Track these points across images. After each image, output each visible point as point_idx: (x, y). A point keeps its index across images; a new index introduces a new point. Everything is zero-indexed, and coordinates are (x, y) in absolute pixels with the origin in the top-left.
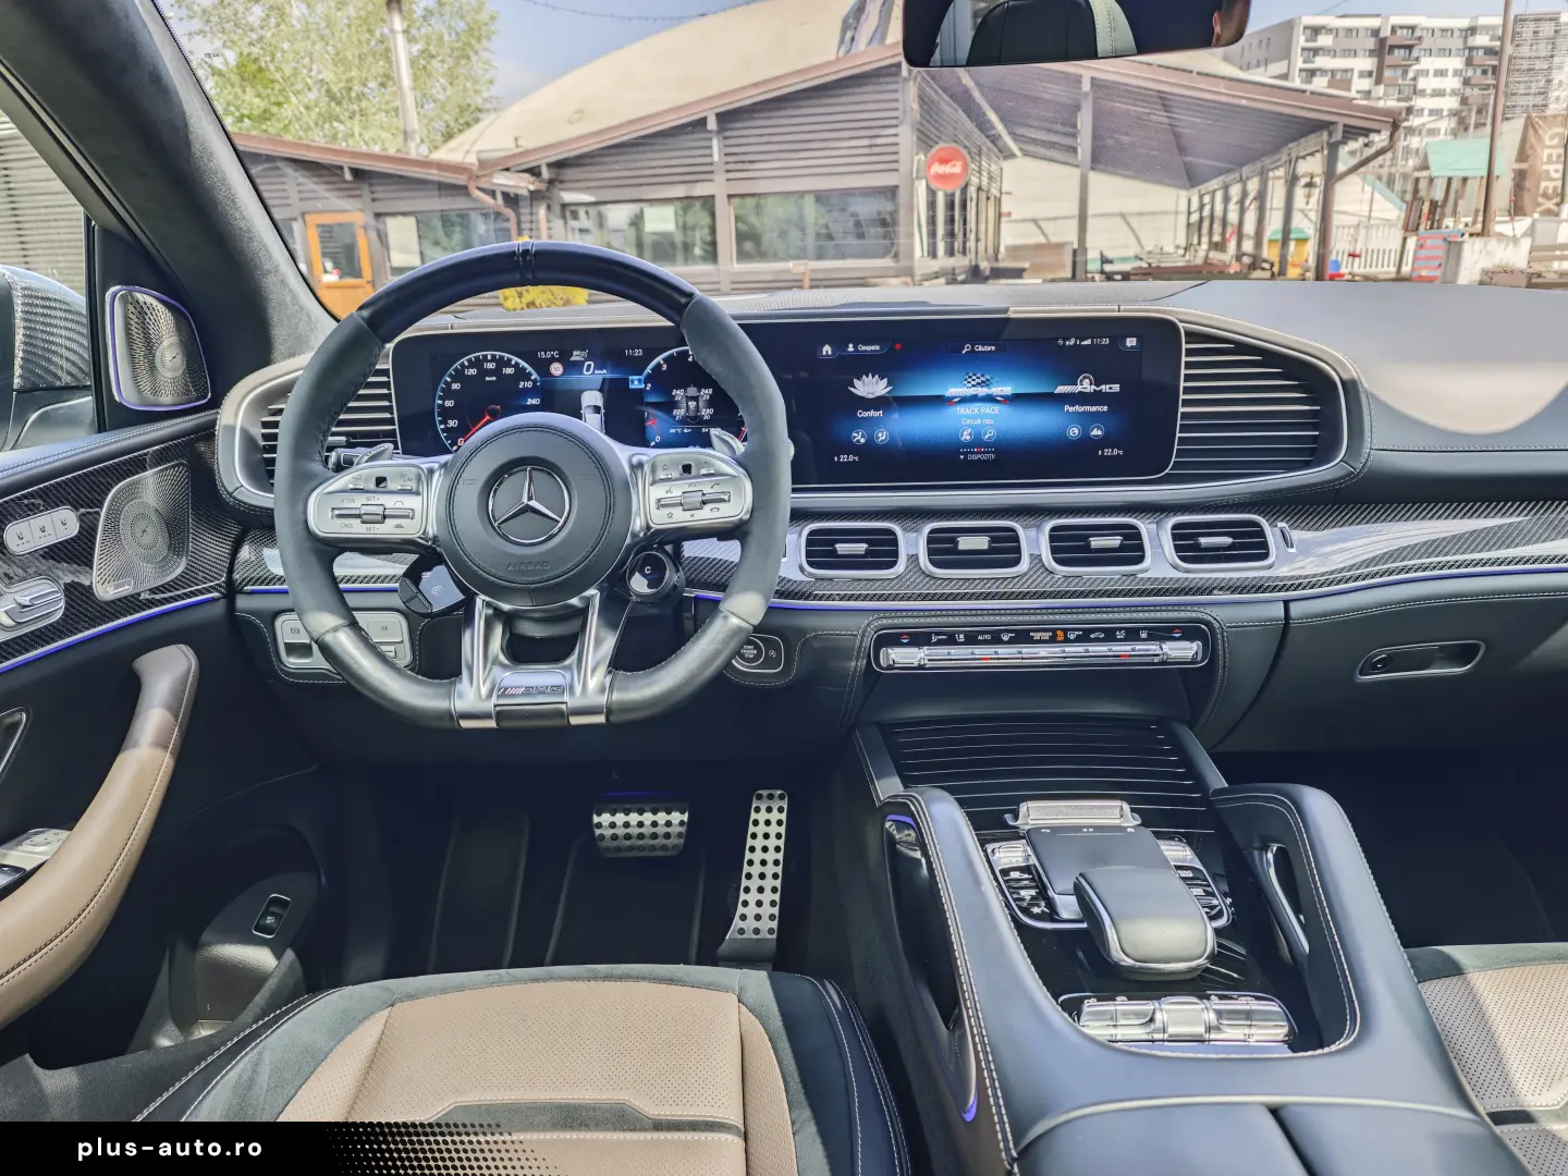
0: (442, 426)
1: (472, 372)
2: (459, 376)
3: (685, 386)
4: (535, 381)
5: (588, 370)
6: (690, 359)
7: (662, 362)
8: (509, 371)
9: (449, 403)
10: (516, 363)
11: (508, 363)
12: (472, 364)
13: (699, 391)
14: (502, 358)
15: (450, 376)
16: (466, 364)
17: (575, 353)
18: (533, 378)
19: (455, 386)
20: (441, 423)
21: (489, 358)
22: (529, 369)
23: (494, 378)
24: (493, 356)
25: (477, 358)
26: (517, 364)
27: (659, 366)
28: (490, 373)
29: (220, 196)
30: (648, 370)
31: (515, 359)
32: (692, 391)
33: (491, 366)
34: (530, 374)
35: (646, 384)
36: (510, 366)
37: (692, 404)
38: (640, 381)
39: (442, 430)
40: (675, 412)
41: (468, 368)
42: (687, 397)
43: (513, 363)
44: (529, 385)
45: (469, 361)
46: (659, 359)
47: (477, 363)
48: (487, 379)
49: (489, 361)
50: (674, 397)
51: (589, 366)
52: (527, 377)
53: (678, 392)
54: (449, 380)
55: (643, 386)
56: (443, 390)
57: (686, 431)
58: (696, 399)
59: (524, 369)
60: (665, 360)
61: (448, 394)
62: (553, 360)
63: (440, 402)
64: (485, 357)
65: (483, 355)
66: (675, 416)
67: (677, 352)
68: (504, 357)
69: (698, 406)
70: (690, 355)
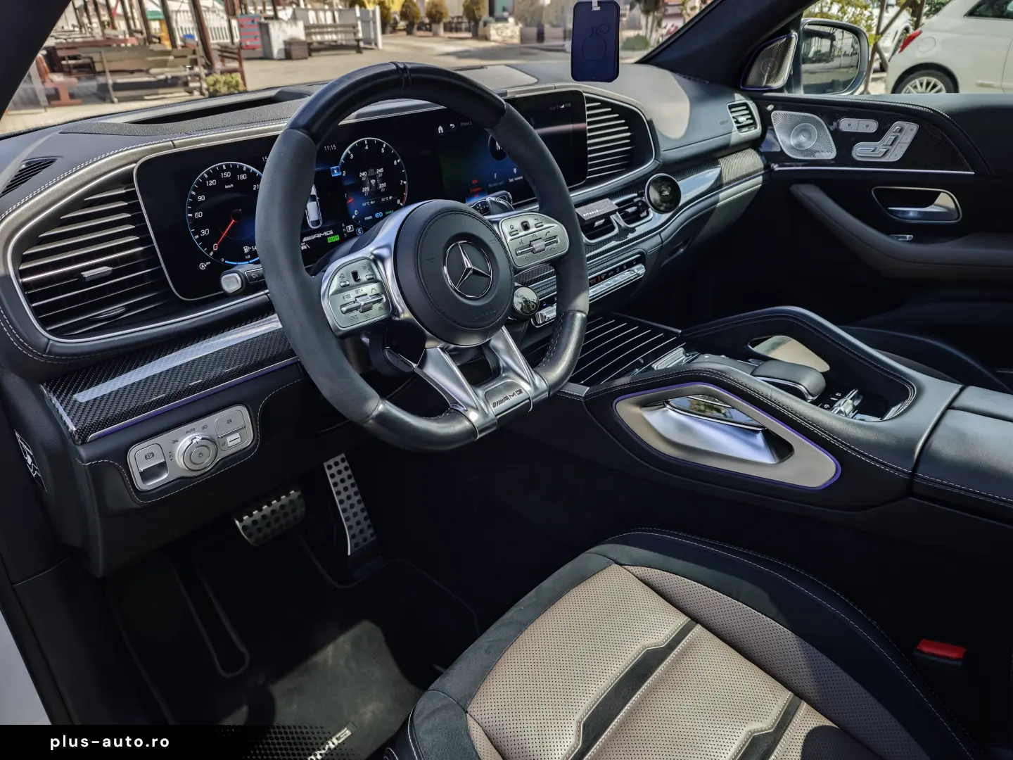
0: (197, 237)
1: (212, 183)
2: (202, 188)
3: (366, 169)
6: (367, 148)
7: (349, 153)
8: (243, 177)
9: (198, 215)
10: (247, 169)
11: (241, 171)
12: (211, 176)
13: (376, 171)
15: (195, 189)
16: (206, 176)
19: (201, 198)
20: (195, 234)
21: (224, 167)
22: (258, 172)
23: (232, 185)
24: (227, 166)
25: (214, 169)
27: (348, 155)
28: (228, 181)
30: (342, 160)
31: (246, 166)
32: (371, 172)
33: (227, 175)
34: (259, 177)
35: (342, 172)
36: (243, 172)
37: (373, 181)
38: (337, 169)
39: (197, 240)
40: (364, 190)
41: (208, 179)
42: (369, 177)
43: (244, 169)
45: (208, 173)
46: (347, 150)
47: (215, 174)
48: (226, 187)
49: (226, 171)
50: (361, 178)
52: (257, 180)
53: (363, 174)
54: (193, 193)
55: (340, 174)
56: (190, 204)
57: (372, 203)
58: (374, 177)
59: (254, 173)
60: (350, 150)
61: (196, 206)
63: (190, 215)
64: (221, 167)
65: (218, 166)
66: (364, 193)
67: (357, 143)
68: (236, 165)
69: (376, 182)
70: (366, 144)
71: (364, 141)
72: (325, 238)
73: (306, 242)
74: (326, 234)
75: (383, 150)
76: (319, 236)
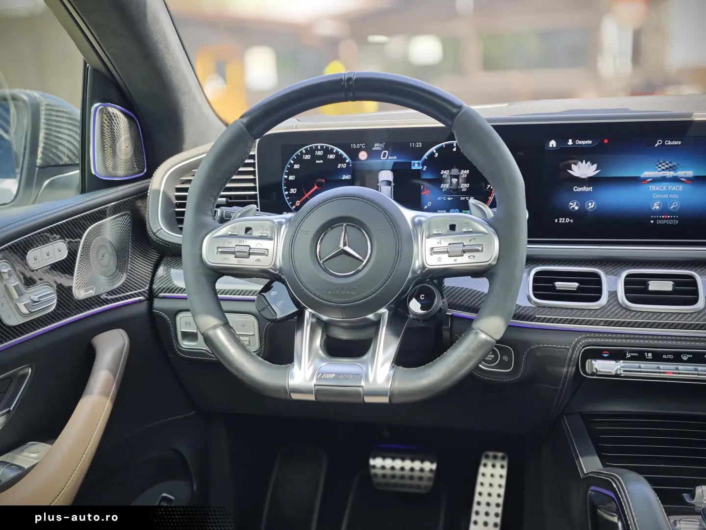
0: (287, 193)
1: (308, 157)
2: (299, 160)
3: (449, 168)
4: (348, 164)
5: (384, 156)
6: (455, 150)
7: (435, 151)
8: (331, 157)
9: (292, 178)
11: (331, 152)
12: (307, 152)
13: (460, 172)
14: (327, 148)
15: (293, 160)
16: (304, 152)
17: (376, 145)
18: (347, 161)
19: (296, 166)
20: (286, 190)
21: (319, 148)
22: (345, 155)
23: (322, 161)
24: (322, 147)
25: (311, 148)
26: (337, 152)
27: (433, 154)
28: (319, 158)
29: (161, 46)
30: (425, 157)
31: (336, 149)
32: (455, 171)
33: (320, 153)
34: (345, 159)
35: (423, 166)
36: (333, 153)
37: (455, 180)
38: (419, 164)
39: (286, 195)
40: (442, 186)
41: (305, 154)
42: (451, 175)
43: (334, 151)
44: (344, 166)
45: (306, 150)
46: (433, 149)
47: (311, 152)
48: (317, 162)
49: (320, 150)
50: (442, 175)
51: (385, 154)
52: (343, 160)
53: (445, 172)
54: (292, 162)
55: (421, 168)
56: (288, 169)
57: (449, 199)
58: (457, 177)
59: (341, 155)
60: (437, 150)
61: (292, 171)
62: (360, 149)
63: (286, 177)
64: (316, 147)
66: (442, 189)
67: (446, 145)
68: (329, 147)
69: (458, 182)
70: (455, 147)
71: (452, 144)
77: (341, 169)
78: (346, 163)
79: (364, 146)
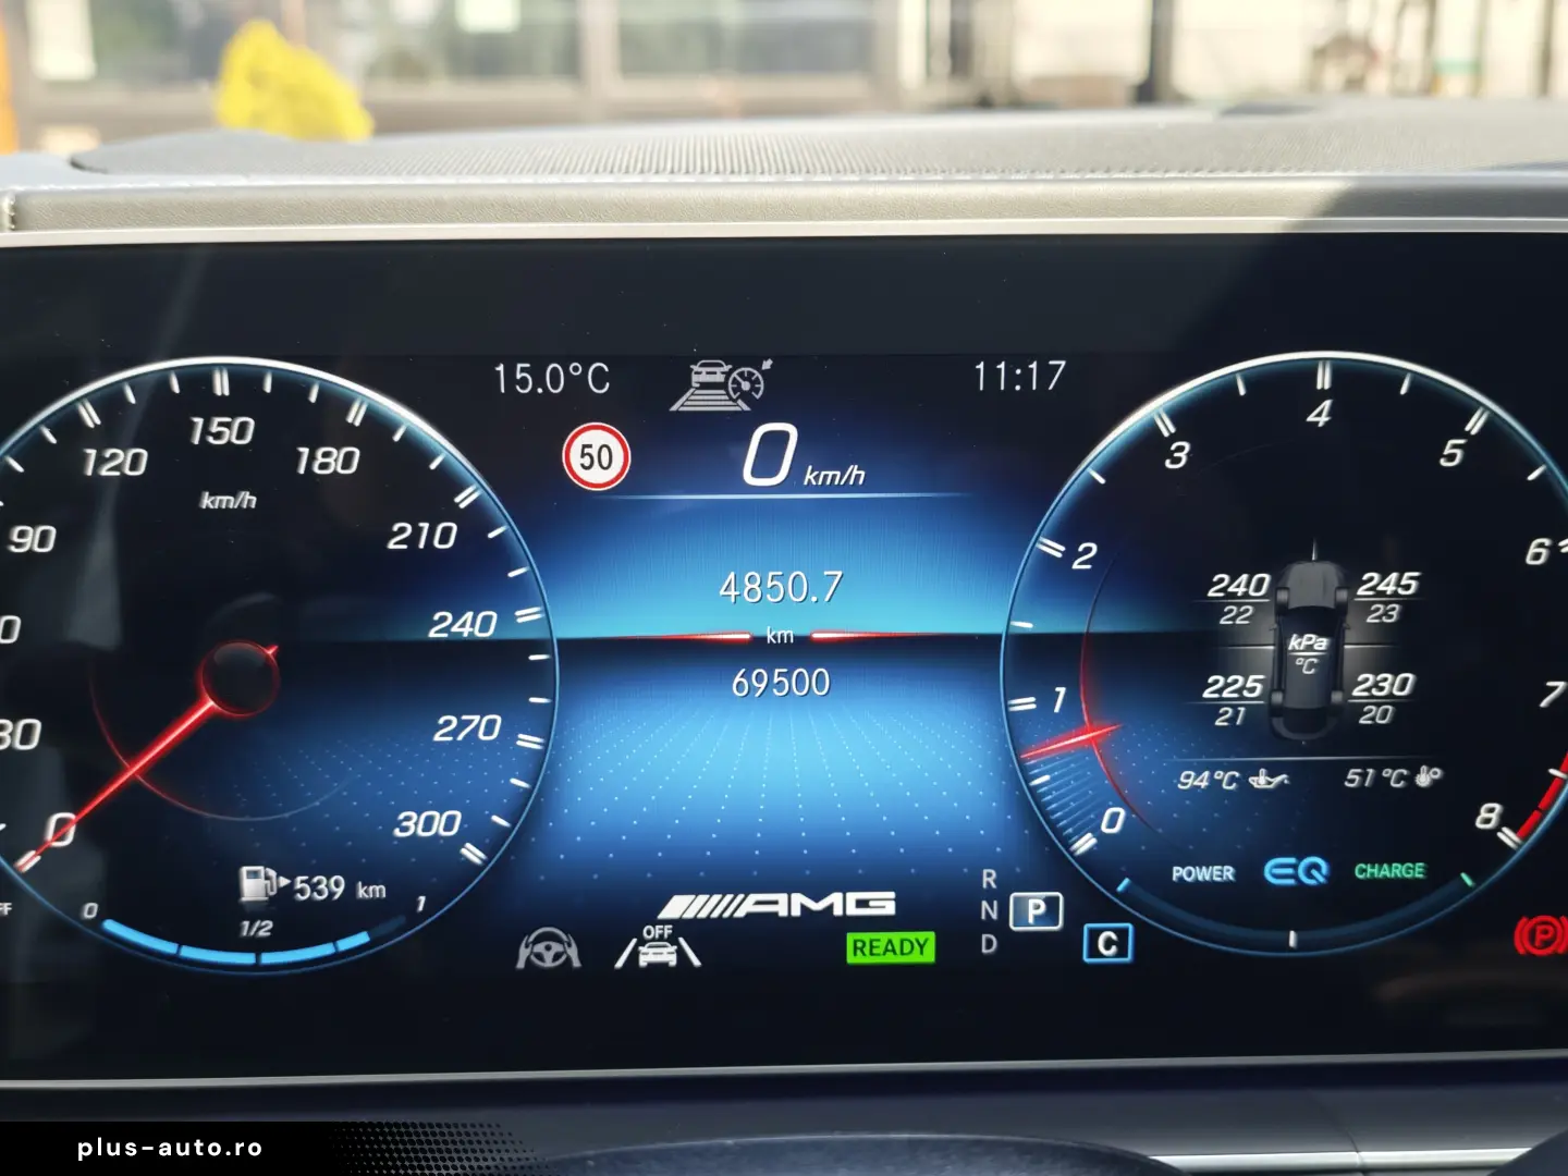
1: (124, 462)
2: (52, 483)
3: (1273, 557)
4: (474, 521)
5: (766, 465)
6: (1320, 416)
7: (1167, 428)
8: (333, 461)
10: (373, 418)
11: (326, 421)
12: (116, 422)
13: (1352, 582)
14: (291, 388)
16: (91, 418)
17: (700, 374)
18: (464, 499)
19: (30, 539)
21: (222, 385)
22: (444, 450)
23: (247, 499)
24: (244, 381)
25: (151, 386)
26: (377, 426)
27: (1150, 443)
28: (226, 468)
30: (1091, 471)
31: (365, 399)
32: (1313, 580)
33: (232, 432)
34: (450, 482)
35: (1070, 539)
36: (345, 436)
37: (1308, 647)
40: (1218, 687)
41: (101, 440)
42: (1282, 611)
43: (355, 416)
44: (443, 536)
45: (108, 403)
46: (1156, 411)
47: (152, 418)
48: (207, 501)
49: (227, 407)
50: (1217, 608)
51: (775, 442)
52: (435, 493)
53: (1240, 586)
57: (1260, 781)
58: (1327, 620)
59: (415, 451)
60: (1178, 414)
62: (578, 409)
64: (198, 381)
65: (184, 375)
66: (1213, 709)
67: (1251, 378)
68: (304, 385)
69: (1334, 659)
70: (1324, 395)
71: (1309, 370)
72: (835, 929)
73: (681, 927)
74: (841, 903)
75: (1453, 453)
76: (789, 904)
77: (419, 559)
78: (454, 513)
79: (600, 378)
